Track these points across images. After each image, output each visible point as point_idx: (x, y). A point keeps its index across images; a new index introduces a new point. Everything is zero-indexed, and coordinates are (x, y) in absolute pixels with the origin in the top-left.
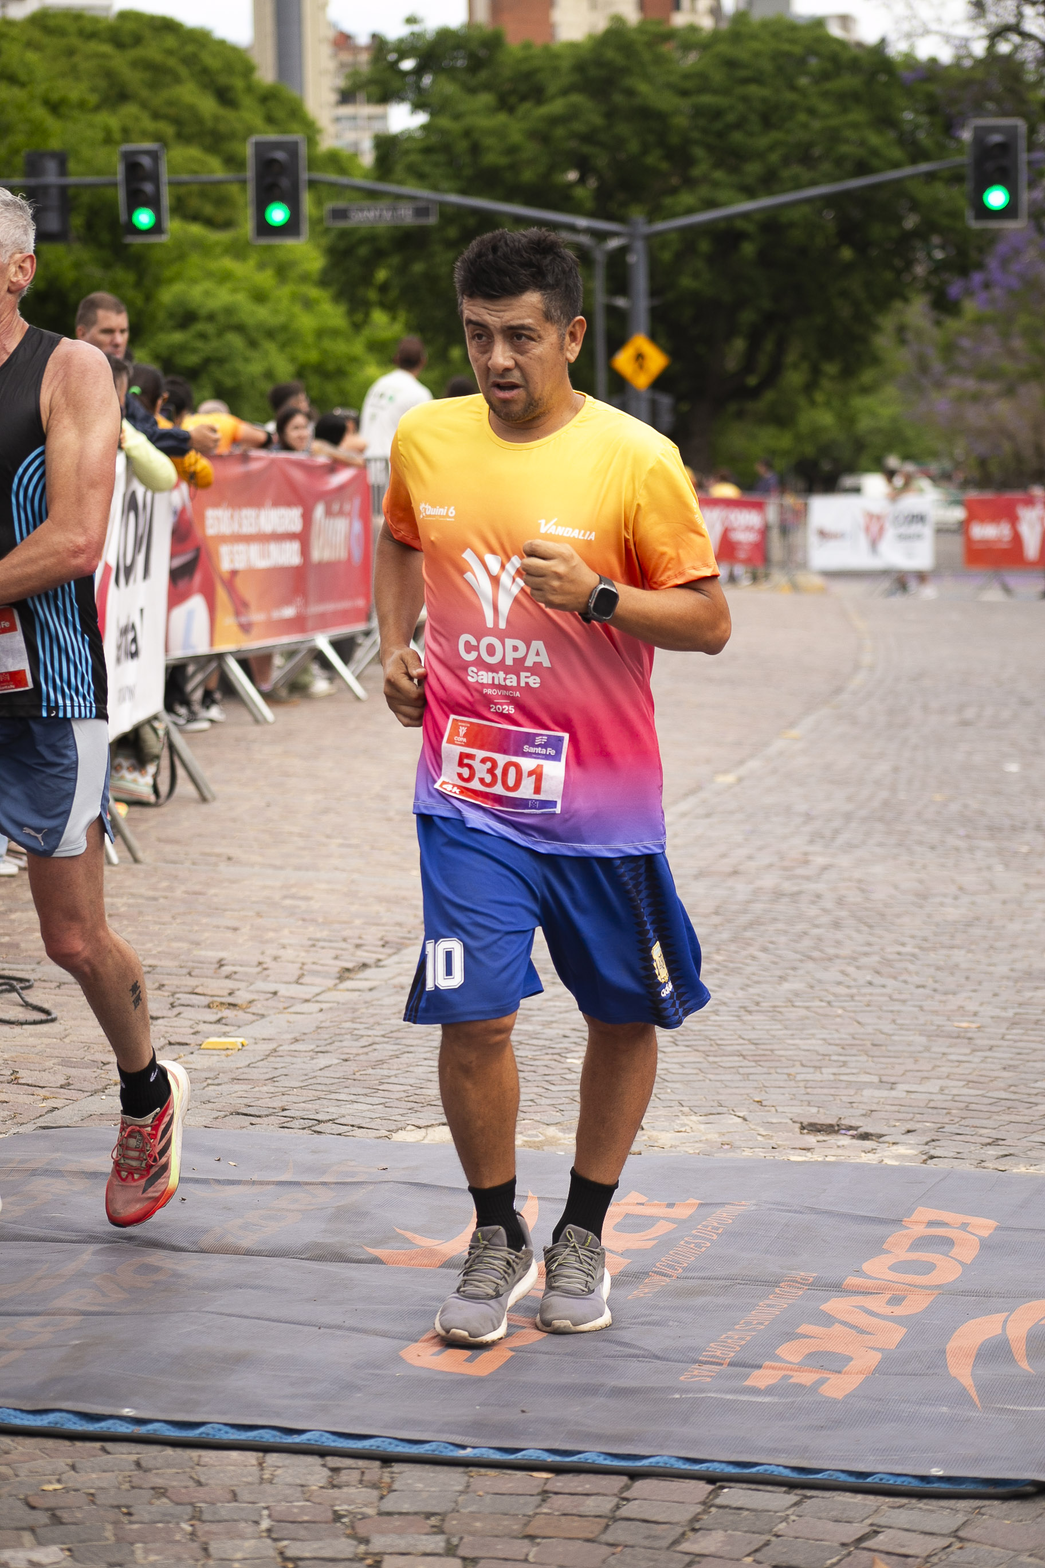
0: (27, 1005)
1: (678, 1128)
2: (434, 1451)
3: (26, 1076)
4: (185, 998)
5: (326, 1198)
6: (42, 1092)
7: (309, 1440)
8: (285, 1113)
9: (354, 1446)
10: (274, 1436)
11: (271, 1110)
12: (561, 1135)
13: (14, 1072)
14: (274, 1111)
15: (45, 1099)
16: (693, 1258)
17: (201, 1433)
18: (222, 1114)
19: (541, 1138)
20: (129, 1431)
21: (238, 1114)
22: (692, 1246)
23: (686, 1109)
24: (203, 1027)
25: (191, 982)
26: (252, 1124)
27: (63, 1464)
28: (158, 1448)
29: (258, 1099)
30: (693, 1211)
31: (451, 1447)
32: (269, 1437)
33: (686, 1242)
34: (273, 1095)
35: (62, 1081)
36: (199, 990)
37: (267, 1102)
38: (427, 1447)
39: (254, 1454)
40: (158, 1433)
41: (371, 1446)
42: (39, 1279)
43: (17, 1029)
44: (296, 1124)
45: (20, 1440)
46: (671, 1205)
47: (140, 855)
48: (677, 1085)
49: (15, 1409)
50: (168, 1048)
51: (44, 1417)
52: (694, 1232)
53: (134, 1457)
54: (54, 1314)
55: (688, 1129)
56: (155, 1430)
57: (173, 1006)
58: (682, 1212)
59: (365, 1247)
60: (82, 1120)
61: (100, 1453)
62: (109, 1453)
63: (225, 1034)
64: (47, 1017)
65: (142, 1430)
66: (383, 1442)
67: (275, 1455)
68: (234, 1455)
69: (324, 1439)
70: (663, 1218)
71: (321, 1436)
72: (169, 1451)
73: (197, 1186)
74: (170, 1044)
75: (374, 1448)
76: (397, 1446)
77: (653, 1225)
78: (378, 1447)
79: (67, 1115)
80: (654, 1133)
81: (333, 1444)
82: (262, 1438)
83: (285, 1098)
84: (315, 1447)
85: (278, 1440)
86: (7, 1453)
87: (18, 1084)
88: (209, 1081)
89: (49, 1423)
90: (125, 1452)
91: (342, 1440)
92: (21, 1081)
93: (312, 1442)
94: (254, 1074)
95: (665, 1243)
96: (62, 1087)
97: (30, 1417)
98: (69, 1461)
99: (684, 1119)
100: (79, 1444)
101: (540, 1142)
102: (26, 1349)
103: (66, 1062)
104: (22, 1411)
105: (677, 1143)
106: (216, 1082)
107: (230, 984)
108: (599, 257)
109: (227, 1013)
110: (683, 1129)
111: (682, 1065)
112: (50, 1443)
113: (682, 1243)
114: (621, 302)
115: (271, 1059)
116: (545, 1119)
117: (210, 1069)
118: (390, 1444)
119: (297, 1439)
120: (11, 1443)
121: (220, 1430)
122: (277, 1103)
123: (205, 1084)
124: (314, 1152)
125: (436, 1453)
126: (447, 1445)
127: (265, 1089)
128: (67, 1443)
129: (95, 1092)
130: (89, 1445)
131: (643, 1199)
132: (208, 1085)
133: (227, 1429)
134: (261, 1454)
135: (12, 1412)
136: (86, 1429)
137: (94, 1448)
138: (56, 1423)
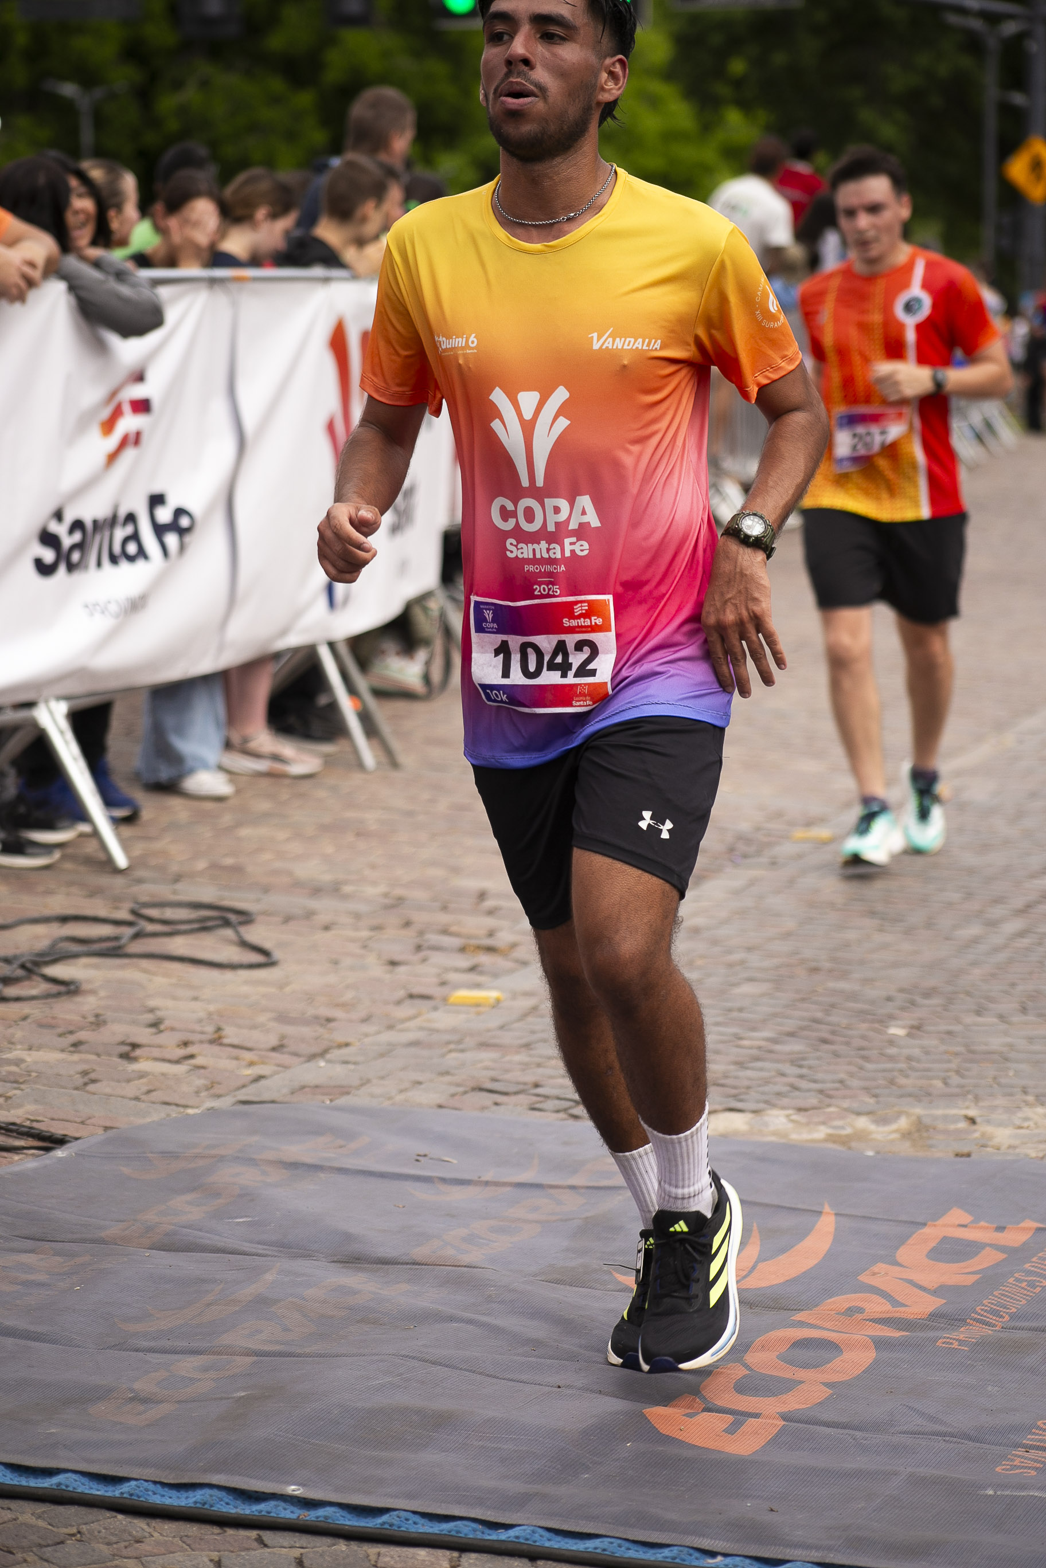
0: (245, 944)
1: (1018, 1122)
2: (674, 1558)
3: (231, 1035)
4: (433, 938)
5: (573, 1204)
6: (248, 1056)
7: (517, 1537)
8: (539, 1091)
9: (574, 1548)
10: (475, 1530)
11: (521, 1087)
12: (872, 1127)
13: (219, 1029)
14: (526, 1087)
15: (251, 1064)
16: (1024, 1302)
17: (384, 1523)
18: (461, 1089)
19: (848, 1131)
20: (294, 1516)
21: (481, 1089)
22: (1024, 1284)
23: (1030, 1098)
24: (453, 977)
25: (443, 918)
26: (496, 1104)
27: (206, 1559)
28: (328, 1540)
29: (507, 1071)
30: (1029, 1236)
31: (697, 1554)
32: (467, 1531)
33: (1017, 1280)
34: (525, 1066)
35: (274, 1041)
36: (454, 929)
37: (517, 1076)
38: (666, 1552)
39: (448, 1553)
40: (330, 1521)
41: (596, 1548)
42: (209, 1305)
43: (229, 975)
44: (550, 1104)
45: (157, 1523)
46: (1001, 1229)
47: (402, 758)
48: (1023, 1066)
49: (155, 1483)
50: (408, 1002)
51: (191, 1494)
52: (1027, 1266)
53: (297, 1553)
54: (219, 1353)
55: (1031, 1124)
56: (326, 1517)
57: (419, 948)
58: (1014, 1238)
59: (614, 1273)
60: (292, 1093)
61: (255, 1544)
62: (266, 1546)
63: (478, 986)
64: (266, 958)
65: (311, 1516)
66: (612, 1543)
67: (473, 1555)
68: (422, 1553)
69: (537, 1537)
70: (990, 1245)
71: (534, 1532)
72: (342, 1546)
73: (418, 1184)
74: (411, 996)
75: (598, 1551)
76: (629, 1549)
77: (976, 1254)
78: (604, 1550)
79: (276, 1086)
80: (989, 1129)
81: (547, 1544)
82: (458, 1532)
83: (540, 1070)
84: (525, 1547)
85: (479, 1535)
86: (138, 1541)
87: (221, 1044)
88: (452, 1046)
89: (196, 1503)
90: (286, 1544)
91: (559, 1538)
92: (226, 1041)
93: (522, 1541)
94: (507, 1038)
95: (990, 1279)
96: (274, 1049)
97: (174, 1493)
98: (215, 1555)
99: (1027, 1112)
100: (230, 1532)
101: (847, 1136)
102: (179, 1402)
103: (283, 1018)
104: (164, 1485)
105: (1017, 1142)
106: (461, 1047)
107: (490, 922)
108: (992, 43)
109: (484, 959)
110: (1026, 1124)
111: (1031, 1039)
112: (193, 1530)
113: (1011, 1280)
114: (1018, 99)
115: (530, 1019)
116: (855, 1105)
117: (454, 1030)
118: (620, 1546)
119: (503, 1535)
120: (145, 1527)
121: (407, 1520)
122: (530, 1078)
123: (445, 1050)
124: (566, 1143)
125: (678, 1561)
126: (691, 1551)
127: (517, 1058)
128: (216, 1530)
129: (312, 1057)
130: (243, 1533)
131: (967, 1218)
132: (450, 1051)
133: (417, 1518)
134: (456, 1554)
135: (151, 1486)
136: (242, 1512)
137: (248, 1538)
138: (204, 1504)
